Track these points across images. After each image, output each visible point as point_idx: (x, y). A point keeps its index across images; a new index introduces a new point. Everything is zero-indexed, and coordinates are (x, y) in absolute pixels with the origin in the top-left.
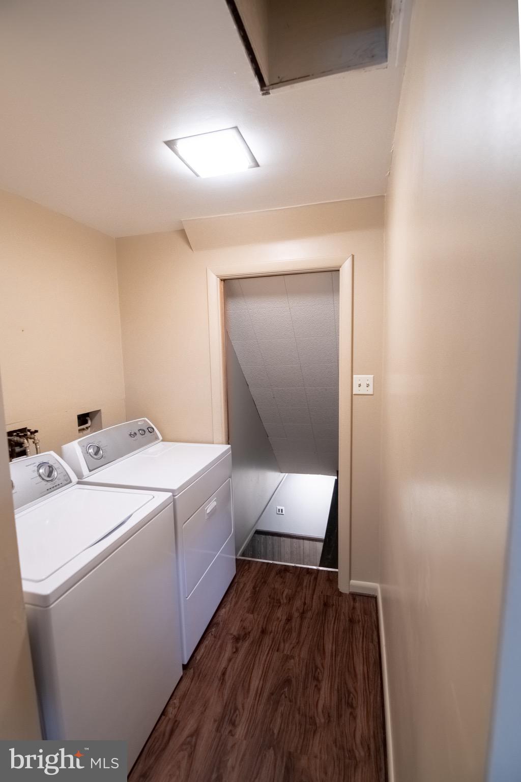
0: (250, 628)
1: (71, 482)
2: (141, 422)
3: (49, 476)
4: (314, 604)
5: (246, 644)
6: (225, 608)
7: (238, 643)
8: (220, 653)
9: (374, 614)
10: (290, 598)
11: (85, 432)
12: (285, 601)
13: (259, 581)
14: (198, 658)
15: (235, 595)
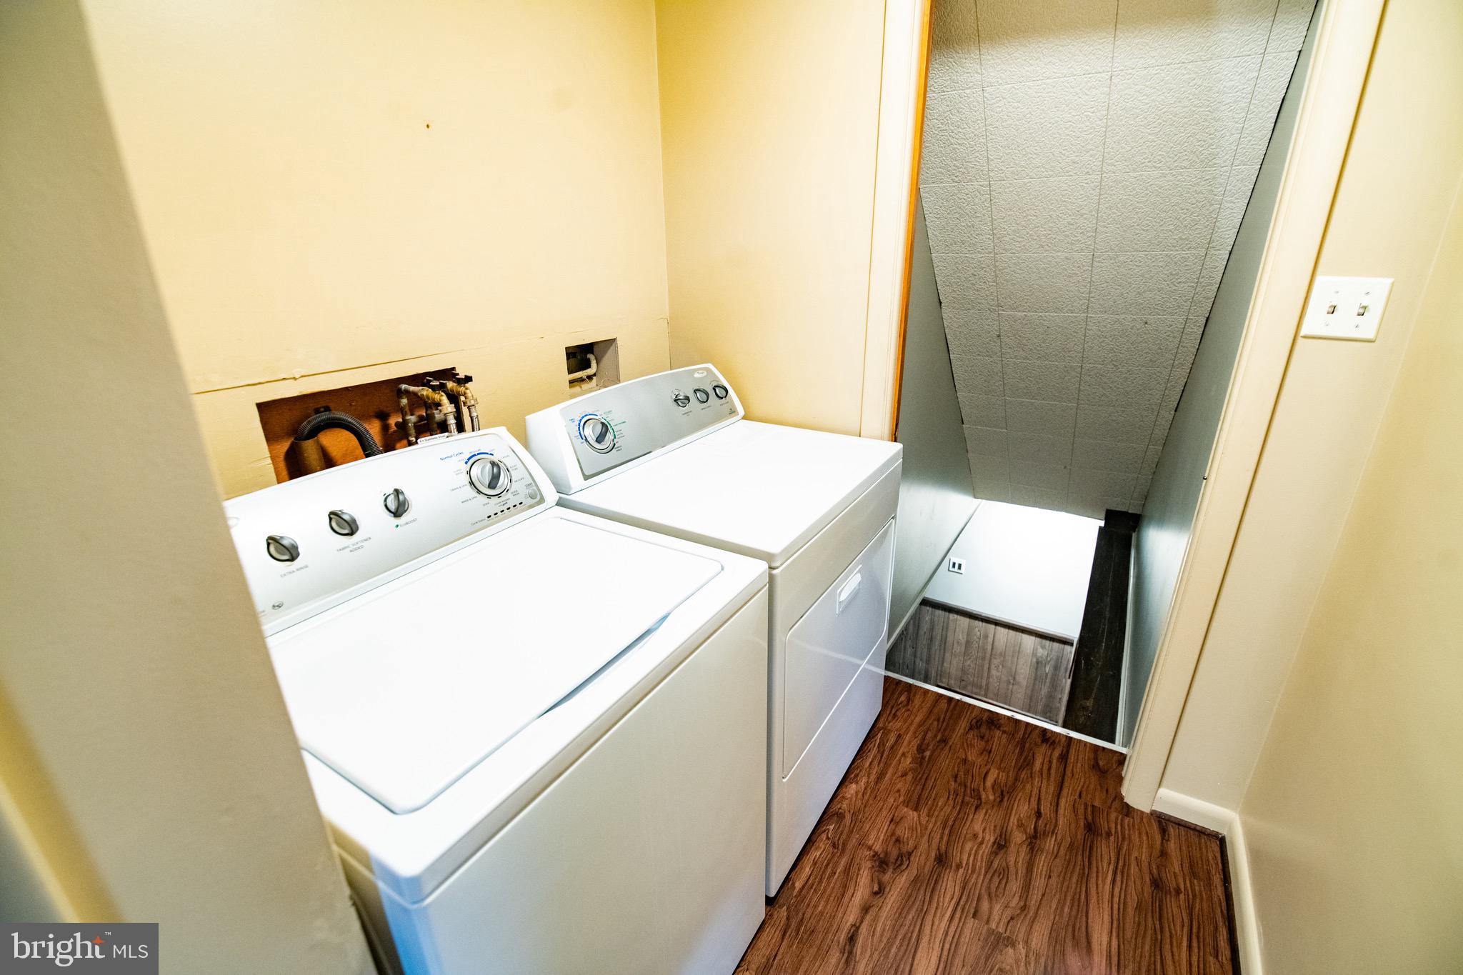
0: (911, 844)
1: (542, 500)
2: (702, 373)
3: (492, 485)
4: (1061, 821)
5: (903, 881)
6: (857, 783)
7: (884, 872)
8: (845, 887)
9: (1217, 879)
10: (1002, 792)
11: (585, 386)
12: (991, 797)
13: (930, 735)
14: (798, 885)
15: (879, 756)
